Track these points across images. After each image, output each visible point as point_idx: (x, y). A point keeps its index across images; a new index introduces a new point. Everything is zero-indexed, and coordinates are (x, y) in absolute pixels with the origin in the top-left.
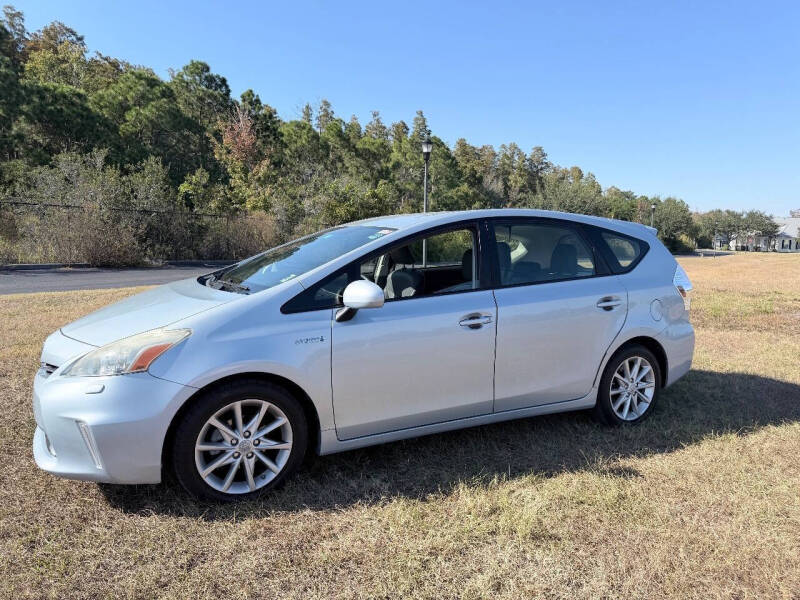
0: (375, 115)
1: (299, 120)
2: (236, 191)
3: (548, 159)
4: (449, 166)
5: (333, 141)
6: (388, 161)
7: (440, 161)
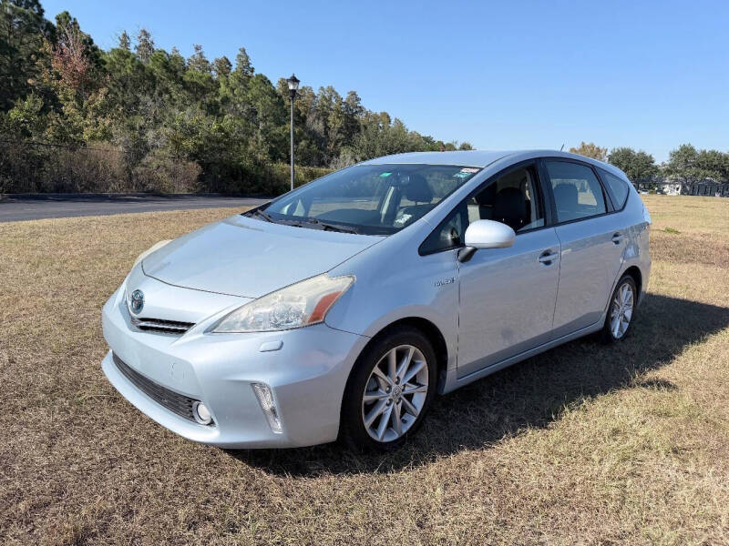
0: (197, 49)
1: (118, 47)
2: (69, 119)
3: (362, 103)
4: (276, 104)
5: (158, 72)
6: (217, 95)
7: (268, 99)
